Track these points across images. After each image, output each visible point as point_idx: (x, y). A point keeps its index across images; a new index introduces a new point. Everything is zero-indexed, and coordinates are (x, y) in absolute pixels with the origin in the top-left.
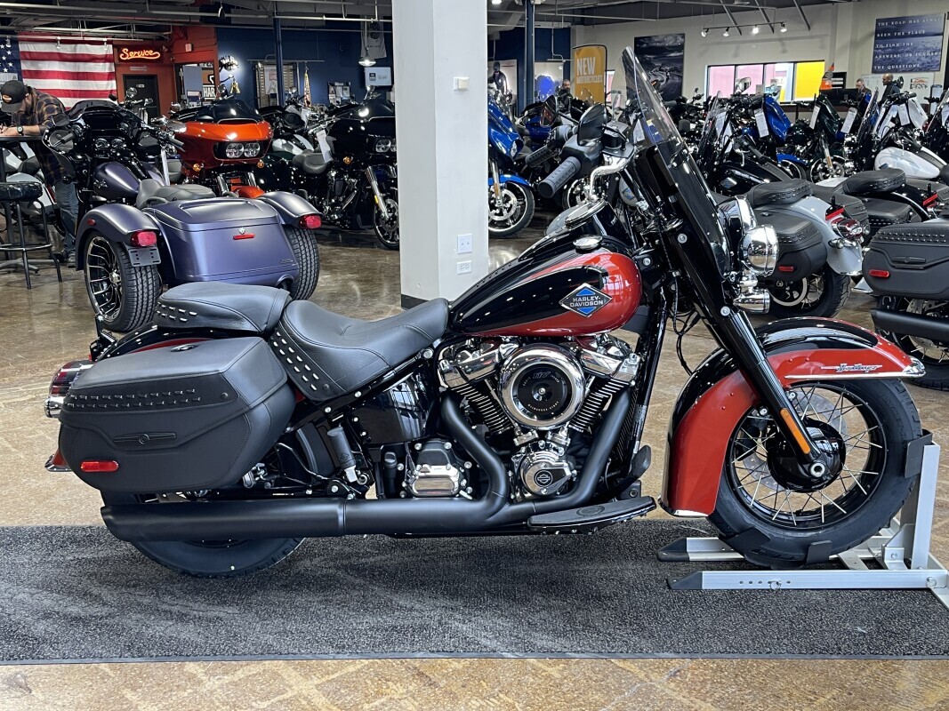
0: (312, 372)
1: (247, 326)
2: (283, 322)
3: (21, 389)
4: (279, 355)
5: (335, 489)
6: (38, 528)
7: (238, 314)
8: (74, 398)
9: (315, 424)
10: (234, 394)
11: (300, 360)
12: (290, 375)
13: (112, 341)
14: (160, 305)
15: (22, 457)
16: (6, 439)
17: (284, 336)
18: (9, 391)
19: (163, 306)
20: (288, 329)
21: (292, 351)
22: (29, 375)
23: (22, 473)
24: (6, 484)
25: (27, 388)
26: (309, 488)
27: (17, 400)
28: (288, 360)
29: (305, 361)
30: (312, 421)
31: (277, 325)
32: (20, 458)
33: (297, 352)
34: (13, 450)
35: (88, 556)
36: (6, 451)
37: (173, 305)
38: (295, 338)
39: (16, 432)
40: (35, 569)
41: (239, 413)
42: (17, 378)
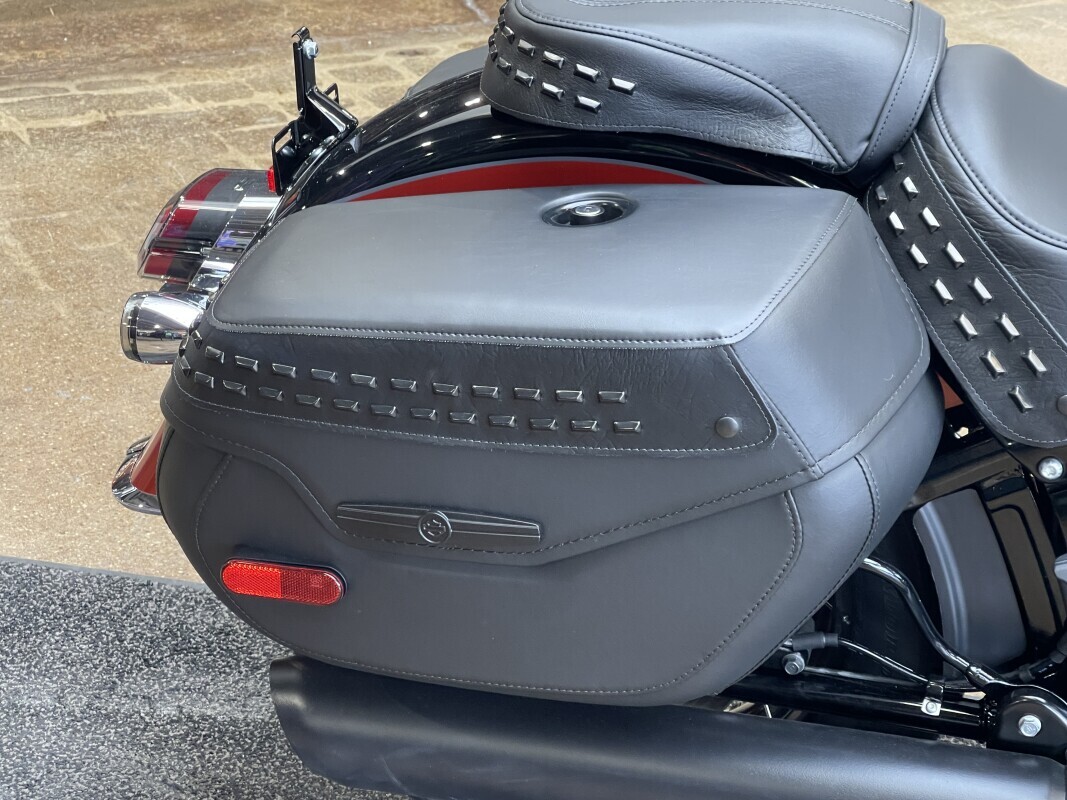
0: (1023, 342)
1: (798, 142)
2: (930, 142)
3: (74, 91)
4: (905, 264)
5: (1031, 725)
6: (87, 576)
7: (772, 95)
8: (214, 359)
9: (984, 496)
10: (764, 424)
11: (985, 294)
12: (940, 344)
13: (341, 127)
14: (512, 39)
15: (63, 312)
16: (28, 247)
17: (928, 195)
18: (44, 91)
19: (525, 44)
20: (947, 171)
21: (958, 257)
22: (96, 50)
23: (58, 369)
24: (16, 402)
25: (88, 86)
26: (934, 696)
27: (62, 122)
28: (940, 286)
29: (1004, 300)
30: (976, 486)
31: (903, 147)
32: (58, 318)
33: (976, 264)
34: (43, 286)
35: (218, 710)
36: (24, 286)
37: (557, 45)
38: (972, 212)
39: (55, 226)
40: (72, 739)
41: (771, 490)
42: (67, 54)
